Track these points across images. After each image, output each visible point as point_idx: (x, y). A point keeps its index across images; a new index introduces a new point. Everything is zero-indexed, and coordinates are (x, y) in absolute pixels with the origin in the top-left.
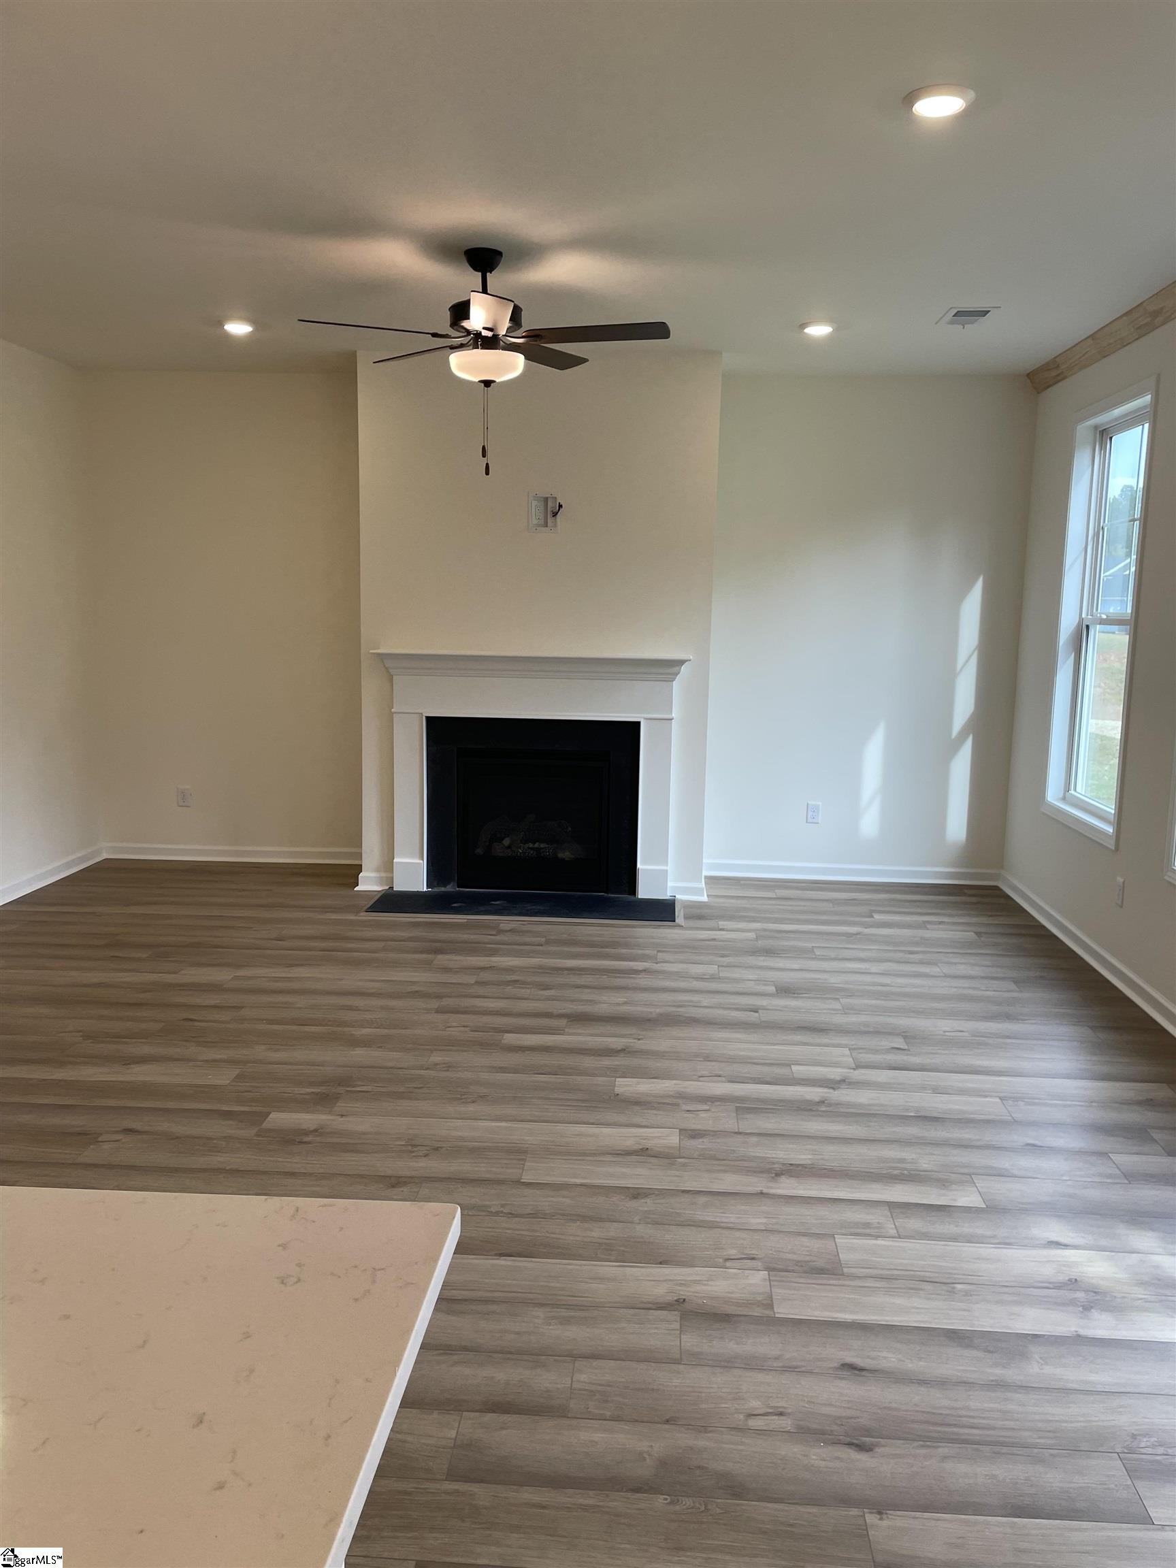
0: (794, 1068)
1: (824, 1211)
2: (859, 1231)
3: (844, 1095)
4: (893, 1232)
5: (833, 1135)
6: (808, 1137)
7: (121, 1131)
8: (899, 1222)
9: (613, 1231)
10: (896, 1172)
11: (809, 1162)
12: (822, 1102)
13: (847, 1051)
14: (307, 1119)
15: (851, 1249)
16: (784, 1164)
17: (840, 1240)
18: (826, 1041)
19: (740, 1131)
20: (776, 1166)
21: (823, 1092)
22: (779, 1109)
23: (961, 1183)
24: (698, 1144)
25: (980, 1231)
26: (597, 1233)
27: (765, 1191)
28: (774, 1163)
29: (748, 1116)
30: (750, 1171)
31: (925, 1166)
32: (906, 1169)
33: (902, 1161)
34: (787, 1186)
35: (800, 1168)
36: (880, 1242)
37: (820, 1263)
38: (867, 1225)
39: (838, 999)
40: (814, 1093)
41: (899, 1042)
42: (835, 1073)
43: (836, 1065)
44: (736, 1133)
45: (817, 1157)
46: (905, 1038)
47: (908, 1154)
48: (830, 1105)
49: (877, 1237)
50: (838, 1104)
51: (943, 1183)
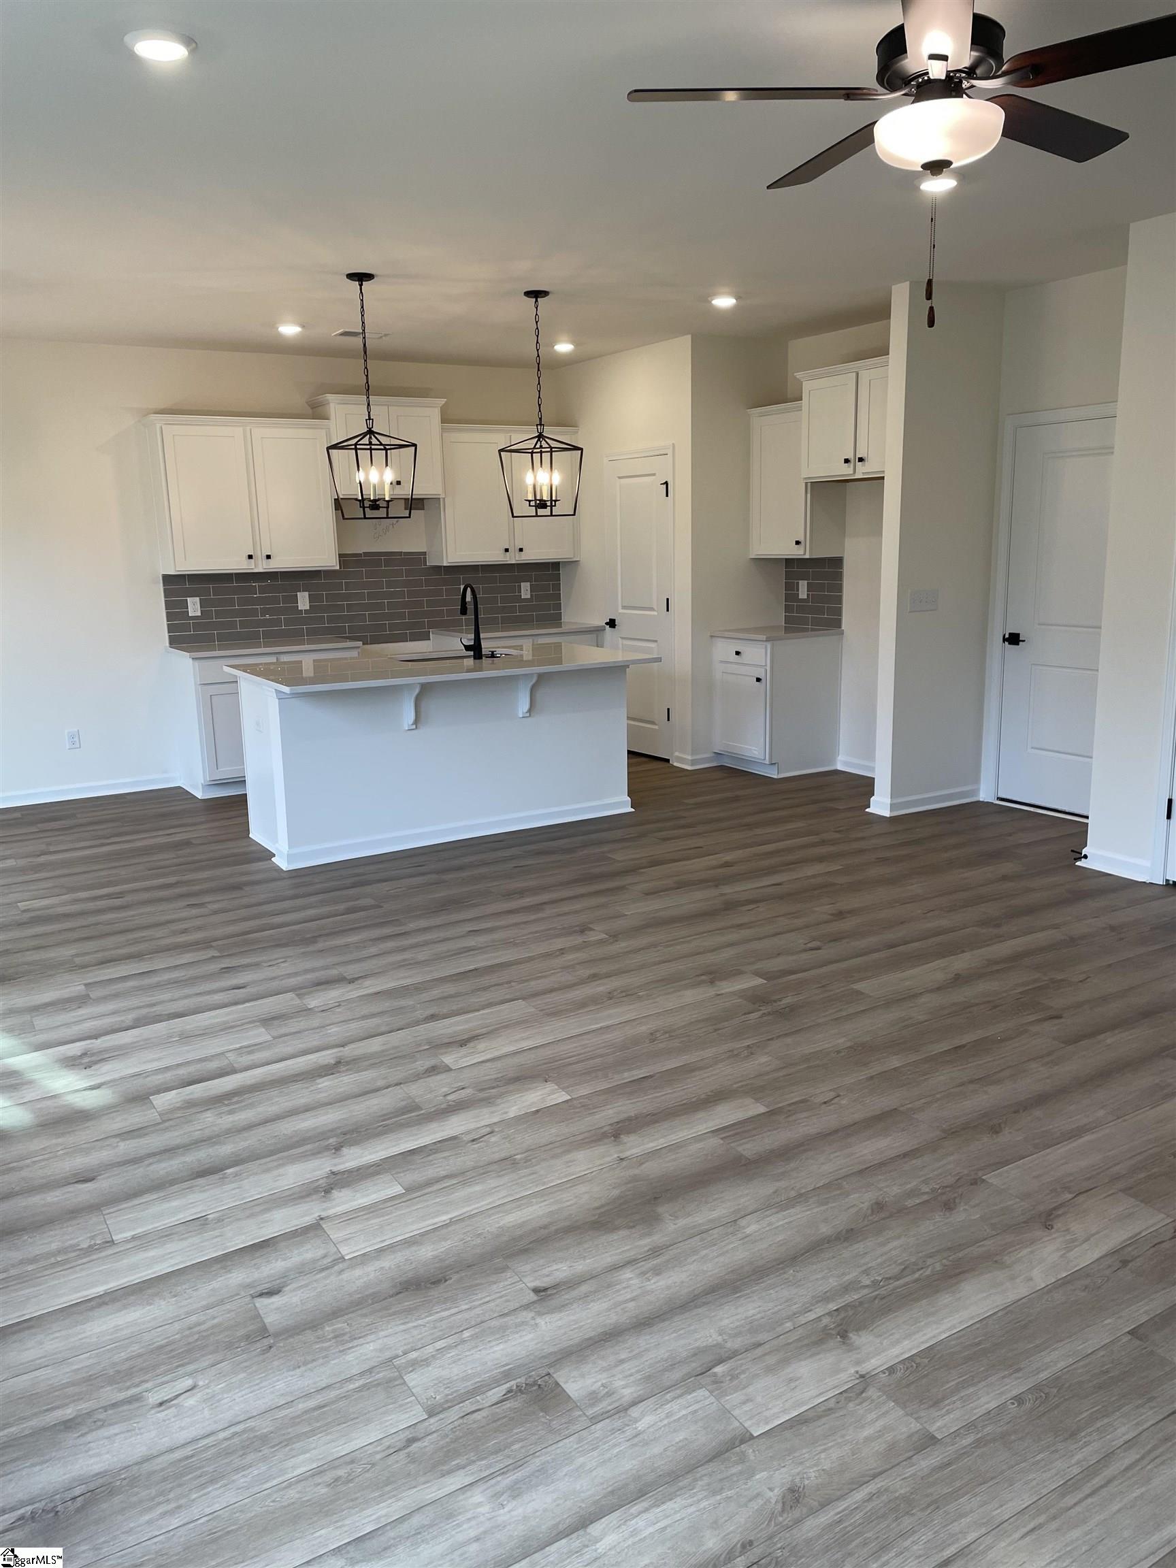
0: (398, 1189)
1: (289, 1050)
2: (256, 1047)
3: (318, 1168)
4: (228, 1055)
5: (308, 1114)
6: (330, 1104)
8: (226, 1062)
9: (425, 996)
10: (235, 1099)
11: (318, 1081)
12: (338, 1148)
13: (347, 1251)
15: (261, 1035)
16: (339, 1072)
17: (269, 1038)
18: (388, 1262)
19: (398, 1087)
20: (344, 1069)
21: (343, 1163)
22: (378, 1122)
23: (172, 1111)
24: (423, 1064)
25: (160, 1077)
26: (436, 992)
27: (342, 1049)
28: (347, 1070)
29: (403, 1103)
30: (365, 1057)
31: (208, 1114)
32: (227, 1105)
33: (231, 1112)
34: (326, 1057)
35: (323, 1074)
36: (238, 1046)
37: (276, 1022)
38: (250, 1053)
39: (432, 1413)
40: (354, 1157)
41: (273, 1311)
42: (345, 1201)
43: (350, 1217)
44: (401, 1084)
45: (312, 1088)
46: (263, 1332)
47: (227, 1121)
48: (327, 1148)
49: (241, 1048)
50: (315, 1154)
51: (190, 1104)
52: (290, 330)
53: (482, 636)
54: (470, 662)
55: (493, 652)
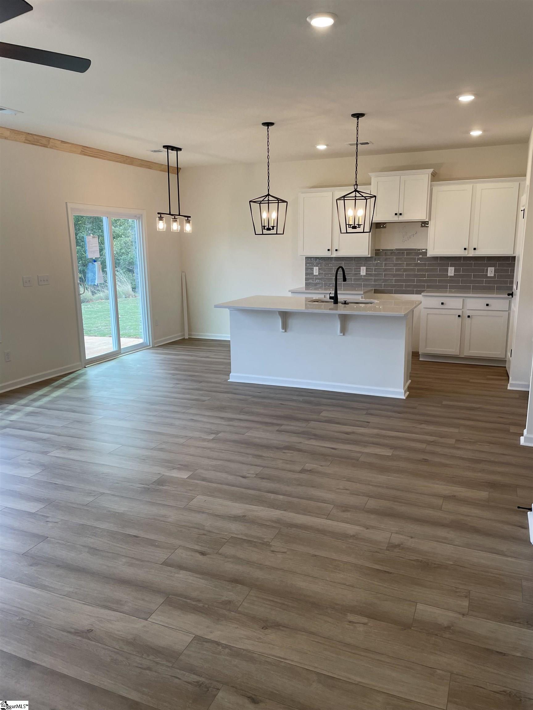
7: (247, 477)
14: (175, 474)
52: (322, 147)
53: (338, 292)
54: (332, 305)
55: (345, 301)
